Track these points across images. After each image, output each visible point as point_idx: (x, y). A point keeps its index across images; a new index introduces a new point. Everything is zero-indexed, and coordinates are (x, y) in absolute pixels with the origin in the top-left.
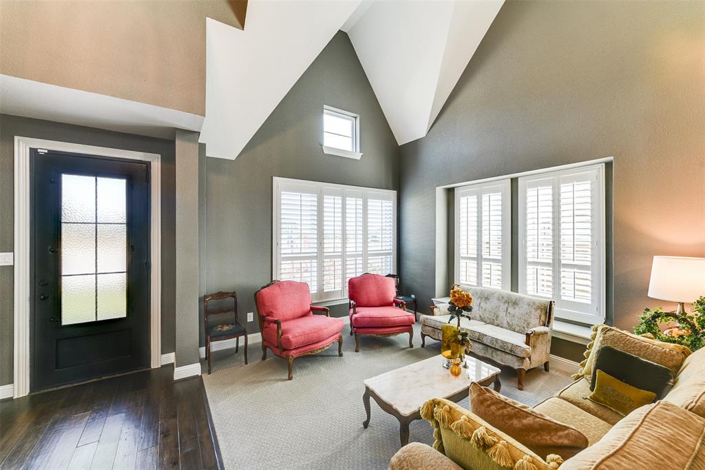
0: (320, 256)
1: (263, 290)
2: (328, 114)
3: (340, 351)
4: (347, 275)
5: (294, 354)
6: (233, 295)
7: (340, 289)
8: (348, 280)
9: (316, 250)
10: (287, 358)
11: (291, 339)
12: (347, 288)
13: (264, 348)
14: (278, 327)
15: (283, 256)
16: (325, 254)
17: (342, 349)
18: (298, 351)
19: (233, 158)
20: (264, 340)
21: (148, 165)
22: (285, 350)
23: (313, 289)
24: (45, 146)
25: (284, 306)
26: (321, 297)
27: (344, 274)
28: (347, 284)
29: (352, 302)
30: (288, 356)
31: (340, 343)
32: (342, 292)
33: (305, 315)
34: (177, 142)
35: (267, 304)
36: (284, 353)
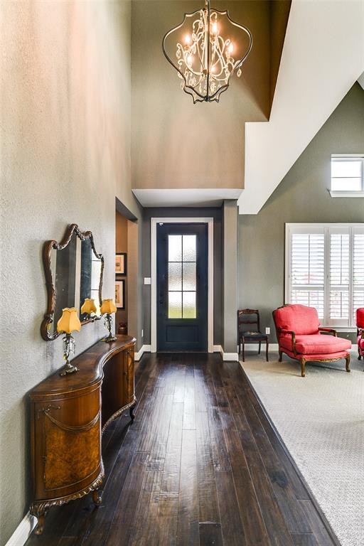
0: (327, 287)
1: (280, 310)
2: (334, 161)
3: (347, 367)
4: (355, 307)
5: (306, 358)
6: (257, 312)
7: (347, 318)
8: (355, 311)
9: (322, 282)
10: (301, 360)
11: (304, 346)
12: (355, 318)
13: (281, 352)
14: (293, 338)
15: (293, 286)
16: (332, 286)
17: (349, 366)
18: (309, 356)
19: (256, 213)
20: (280, 347)
21: (206, 225)
22: (298, 354)
23: (321, 315)
24: (162, 221)
25: (296, 324)
26: (327, 323)
27: (351, 305)
28: (355, 315)
29: (360, 329)
30: (301, 358)
31: (348, 361)
32: (349, 321)
33: (314, 333)
34: (225, 208)
35: (283, 320)
36: (298, 356)
